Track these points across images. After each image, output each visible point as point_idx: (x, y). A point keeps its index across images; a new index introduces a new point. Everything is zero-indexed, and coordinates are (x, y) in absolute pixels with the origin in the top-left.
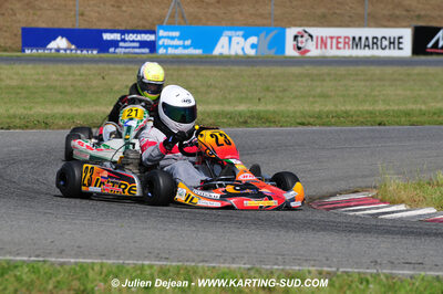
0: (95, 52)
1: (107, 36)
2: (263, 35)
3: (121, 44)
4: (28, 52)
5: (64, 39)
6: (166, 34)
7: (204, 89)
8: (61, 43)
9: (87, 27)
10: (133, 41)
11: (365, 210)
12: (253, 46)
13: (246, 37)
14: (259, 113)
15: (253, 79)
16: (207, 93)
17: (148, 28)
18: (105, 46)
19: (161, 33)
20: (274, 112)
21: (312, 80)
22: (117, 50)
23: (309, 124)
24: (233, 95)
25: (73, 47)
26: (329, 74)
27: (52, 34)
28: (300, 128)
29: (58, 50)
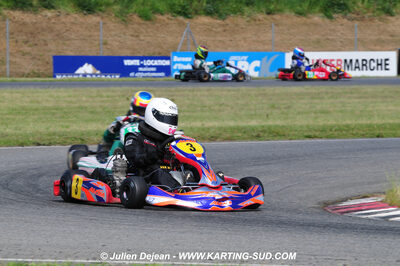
0: (117, 77)
1: (127, 63)
2: (265, 59)
3: (140, 69)
4: (58, 77)
5: (90, 66)
6: (179, 59)
7: (217, 107)
8: (88, 68)
9: (111, 54)
10: (151, 66)
11: (376, 213)
12: (256, 69)
13: (250, 61)
14: (269, 127)
15: (260, 98)
16: (220, 111)
17: (163, 55)
18: (126, 71)
19: (176, 59)
20: (283, 126)
21: (312, 98)
22: (137, 74)
23: (315, 137)
24: (243, 113)
25: (98, 72)
26: (327, 93)
27: (80, 61)
28: (308, 140)
29: (85, 75)
